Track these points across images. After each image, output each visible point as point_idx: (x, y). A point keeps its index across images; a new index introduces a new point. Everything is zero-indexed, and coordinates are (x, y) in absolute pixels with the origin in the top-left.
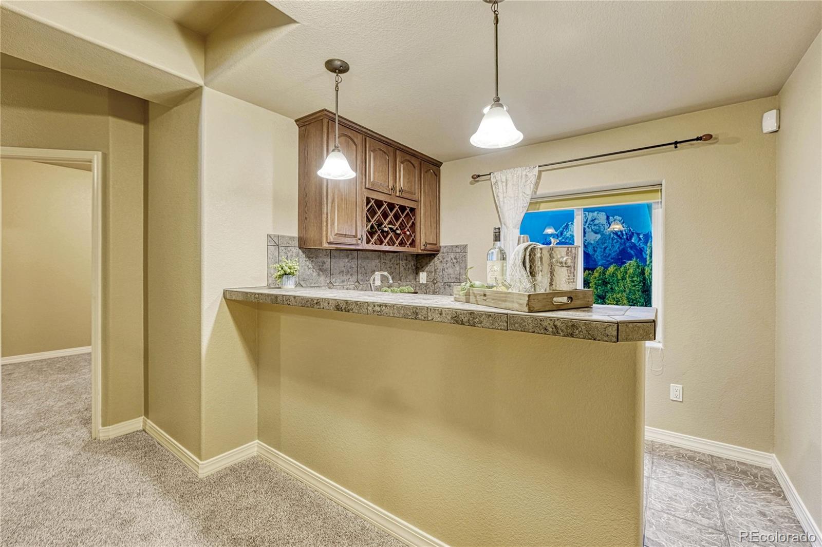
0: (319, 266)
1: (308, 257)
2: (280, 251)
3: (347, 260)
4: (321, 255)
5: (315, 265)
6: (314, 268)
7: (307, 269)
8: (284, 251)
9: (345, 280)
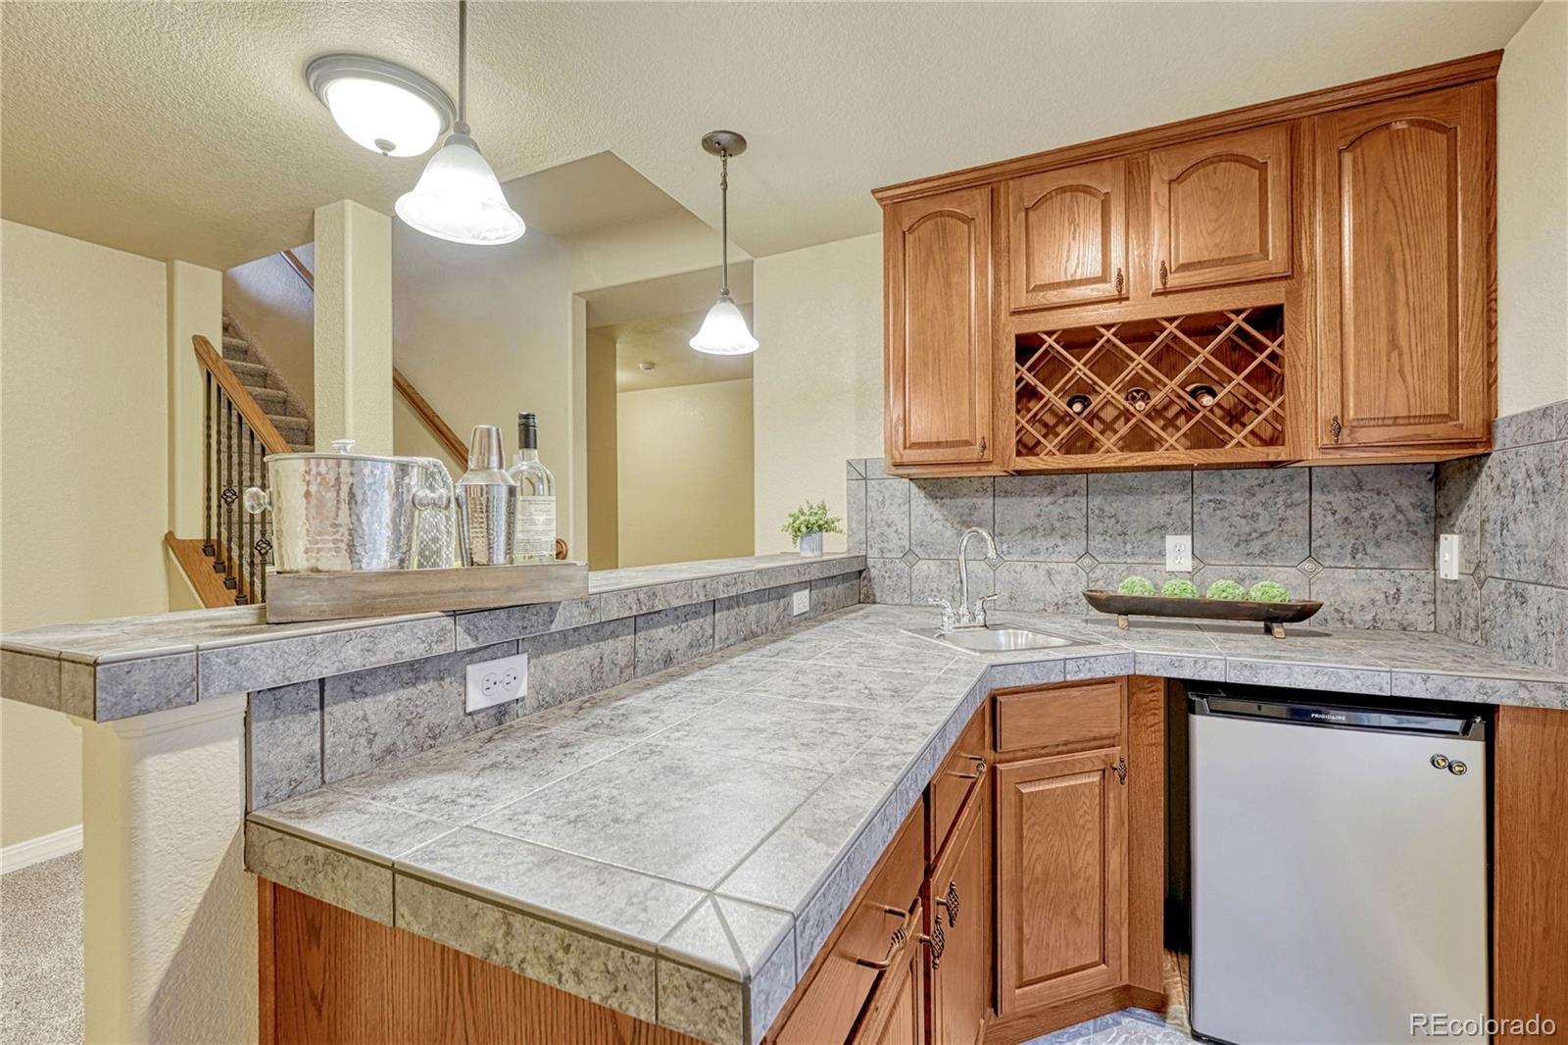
0: (961, 515)
1: (933, 496)
2: (869, 488)
3: (1047, 500)
4: (965, 491)
5: (950, 513)
6: (947, 520)
7: (929, 523)
8: (877, 487)
9: (1043, 548)
